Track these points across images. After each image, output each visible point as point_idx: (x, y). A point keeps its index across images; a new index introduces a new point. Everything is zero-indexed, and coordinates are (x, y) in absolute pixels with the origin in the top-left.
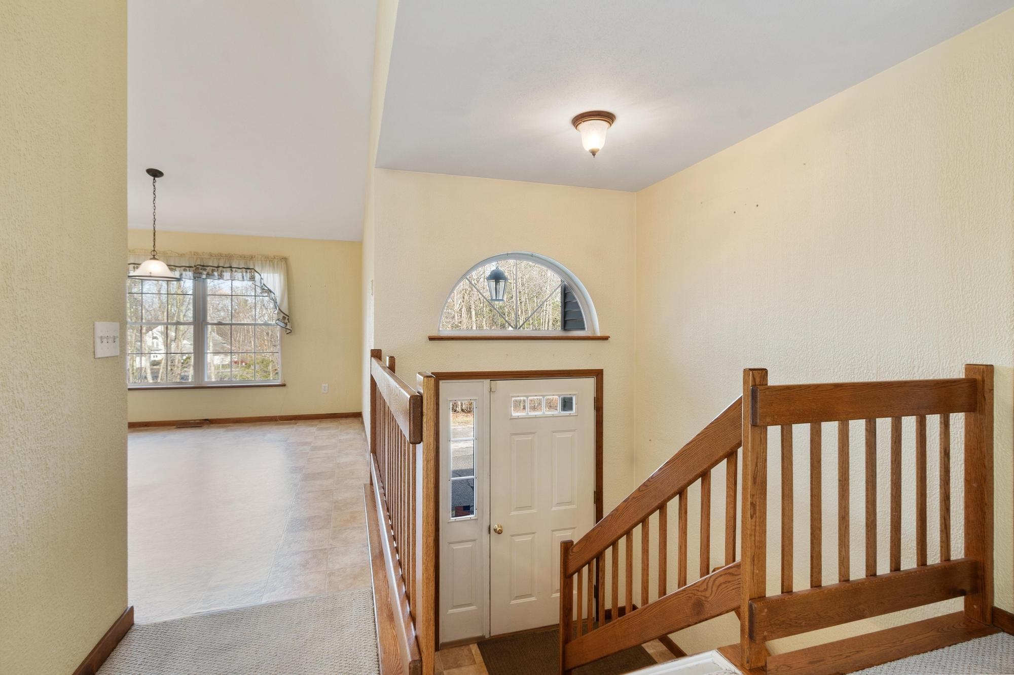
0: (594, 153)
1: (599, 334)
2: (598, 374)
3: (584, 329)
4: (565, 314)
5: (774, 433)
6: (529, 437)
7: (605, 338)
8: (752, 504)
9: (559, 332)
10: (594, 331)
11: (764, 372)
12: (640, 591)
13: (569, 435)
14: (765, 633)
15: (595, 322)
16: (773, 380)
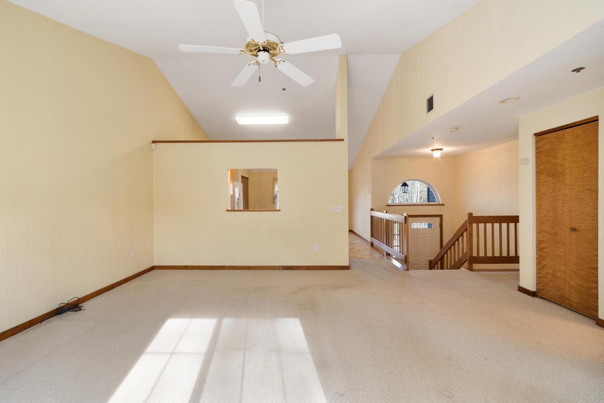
0: (437, 158)
1: (441, 204)
2: (441, 216)
3: (435, 201)
4: (428, 195)
5: (475, 225)
6: (418, 235)
7: (443, 205)
8: (469, 238)
9: (426, 203)
10: (439, 202)
11: (472, 214)
12: (450, 261)
13: (431, 235)
14: (472, 262)
15: (439, 199)
16: (474, 215)
